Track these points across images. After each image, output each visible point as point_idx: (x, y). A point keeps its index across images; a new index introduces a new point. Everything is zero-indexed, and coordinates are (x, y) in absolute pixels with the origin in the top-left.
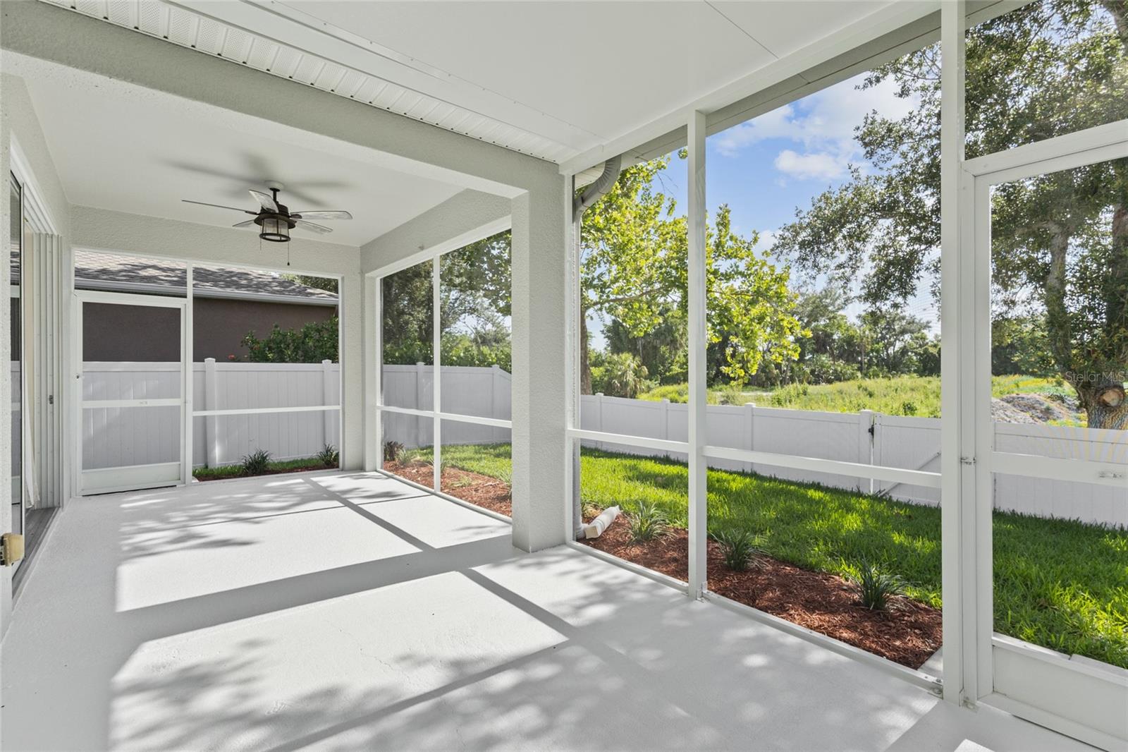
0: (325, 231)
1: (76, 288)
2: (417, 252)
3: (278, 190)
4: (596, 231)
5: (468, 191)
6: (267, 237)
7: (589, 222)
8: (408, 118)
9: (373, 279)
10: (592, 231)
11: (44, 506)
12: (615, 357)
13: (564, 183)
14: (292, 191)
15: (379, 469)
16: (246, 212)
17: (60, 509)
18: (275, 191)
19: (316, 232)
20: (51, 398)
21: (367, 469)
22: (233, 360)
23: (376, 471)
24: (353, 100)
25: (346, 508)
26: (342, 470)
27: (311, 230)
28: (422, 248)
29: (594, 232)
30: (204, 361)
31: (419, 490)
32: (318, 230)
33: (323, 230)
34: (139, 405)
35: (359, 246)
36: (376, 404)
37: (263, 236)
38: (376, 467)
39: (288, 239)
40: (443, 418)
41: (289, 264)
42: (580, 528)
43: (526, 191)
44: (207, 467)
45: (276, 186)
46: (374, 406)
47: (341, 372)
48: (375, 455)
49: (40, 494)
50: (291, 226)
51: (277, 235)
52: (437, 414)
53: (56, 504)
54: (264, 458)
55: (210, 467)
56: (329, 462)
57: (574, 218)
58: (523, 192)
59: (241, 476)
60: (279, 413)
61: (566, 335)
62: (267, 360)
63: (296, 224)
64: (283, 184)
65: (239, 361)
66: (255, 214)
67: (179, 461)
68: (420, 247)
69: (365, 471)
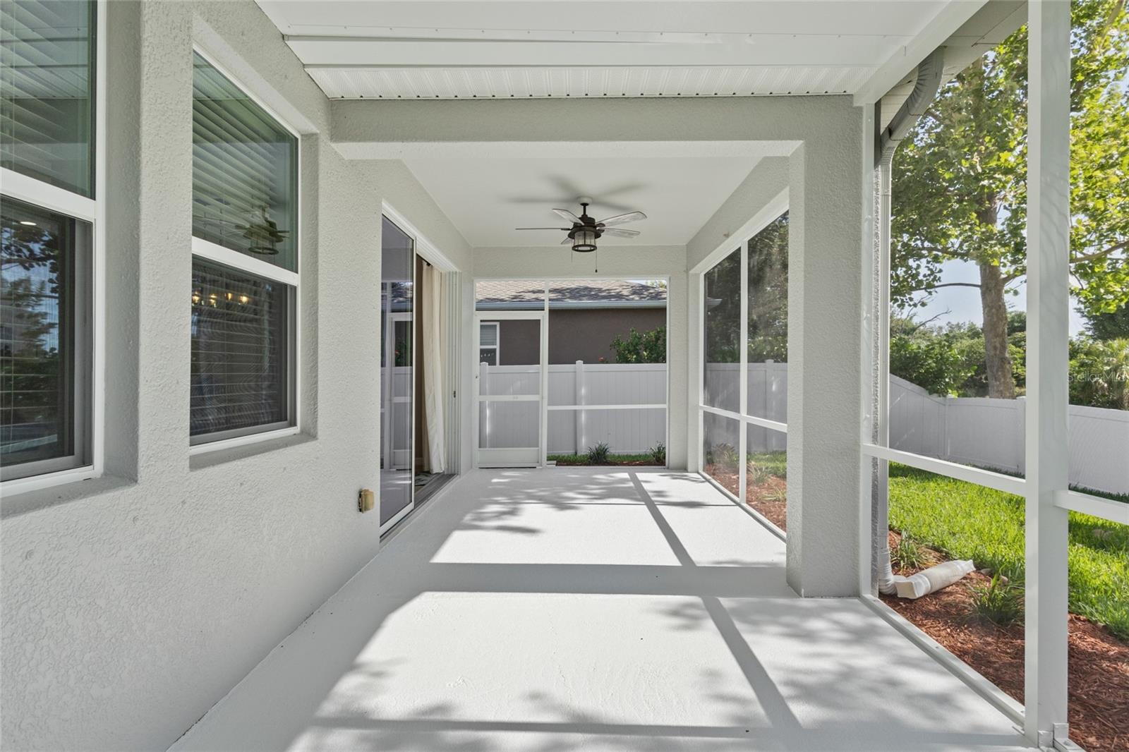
0: (633, 234)
1: (477, 310)
2: (723, 241)
3: (587, 204)
4: (1003, 174)
5: (766, 159)
6: (580, 248)
7: (993, 164)
8: (646, 98)
9: (697, 275)
10: (996, 176)
11: (450, 473)
12: (1100, 346)
13: (861, 118)
14: (598, 203)
15: (701, 471)
16: (562, 229)
17: (458, 476)
18: (585, 205)
19: (626, 237)
20: (455, 393)
21: (689, 470)
22: (603, 362)
23: (698, 473)
24: (607, 98)
25: (645, 506)
26: (668, 468)
27: (620, 236)
28: (727, 236)
29: (1000, 176)
30: (575, 363)
31: (727, 498)
32: (626, 235)
33: (631, 234)
34: (512, 400)
35: (685, 244)
36: (698, 405)
37: (575, 248)
38: (698, 468)
39: (594, 248)
40: (749, 422)
41: (596, 271)
42: (887, 581)
43: (801, 142)
44: (576, 453)
45: (585, 201)
46: (697, 406)
47: (668, 372)
48: (697, 457)
49: (448, 463)
50: (598, 235)
51: (585, 245)
52: (744, 417)
53: (456, 472)
54: (605, 451)
55: (579, 454)
56: (657, 460)
57: (878, 158)
58: (797, 144)
59: (585, 465)
60: (608, 410)
61: (862, 319)
62: (628, 362)
63: (602, 234)
64: (592, 198)
65: (607, 363)
66: (569, 229)
67: (538, 447)
68: (725, 235)
69: (688, 472)
